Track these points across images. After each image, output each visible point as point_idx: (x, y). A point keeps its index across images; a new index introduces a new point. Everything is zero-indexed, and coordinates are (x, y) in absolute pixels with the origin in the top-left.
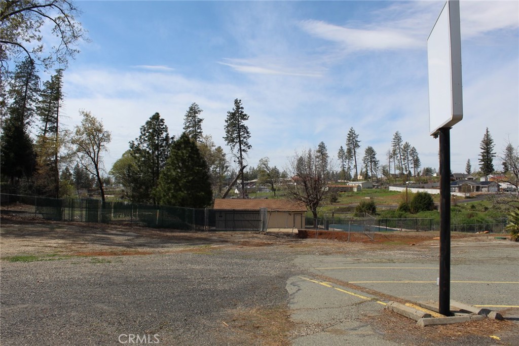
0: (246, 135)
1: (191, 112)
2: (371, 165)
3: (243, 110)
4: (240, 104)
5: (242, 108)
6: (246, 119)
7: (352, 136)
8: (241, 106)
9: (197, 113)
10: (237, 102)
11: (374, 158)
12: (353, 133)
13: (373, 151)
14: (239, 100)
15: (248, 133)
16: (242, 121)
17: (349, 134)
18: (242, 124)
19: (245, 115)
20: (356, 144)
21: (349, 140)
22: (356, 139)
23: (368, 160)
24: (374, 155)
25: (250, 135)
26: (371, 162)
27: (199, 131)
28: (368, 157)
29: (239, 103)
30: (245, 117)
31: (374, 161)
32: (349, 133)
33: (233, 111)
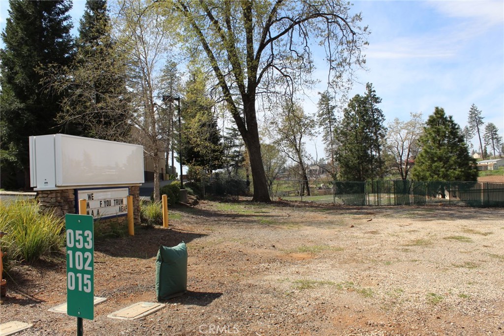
0: (380, 118)
1: (323, 99)
2: (493, 142)
3: (375, 94)
4: (372, 87)
5: (374, 91)
6: (379, 102)
7: (474, 113)
8: (373, 90)
9: (330, 100)
10: (369, 86)
11: (496, 134)
12: (476, 110)
13: (494, 127)
14: (370, 83)
15: (382, 116)
16: (375, 104)
17: (470, 112)
18: (375, 108)
19: (378, 98)
20: (479, 121)
21: (471, 117)
22: (480, 116)
23: (488, 137)
24: (496, 131)
25: (385, 118)
26: (493, 139)
27: (333, 117)
28: (488, 134)
29: (370, 87)
30: (378, 100)
31: (496, 138)
32: (471, 110)
33: (366, 96)
